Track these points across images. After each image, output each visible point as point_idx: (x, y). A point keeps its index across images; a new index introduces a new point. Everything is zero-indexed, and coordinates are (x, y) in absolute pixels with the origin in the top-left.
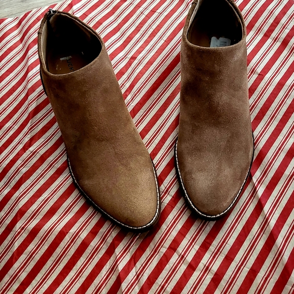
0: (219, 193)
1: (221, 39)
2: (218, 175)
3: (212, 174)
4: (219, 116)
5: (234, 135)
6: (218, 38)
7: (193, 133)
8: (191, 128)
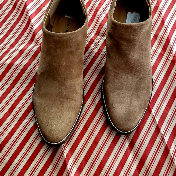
0: (131, 117)
1: (134, 13)
2: (130, 105)
3: (126, 105)
4: (132, 68)
5: (141, 79)
6: (132, 13)
7: (115, 78)
8: (113, 75)
